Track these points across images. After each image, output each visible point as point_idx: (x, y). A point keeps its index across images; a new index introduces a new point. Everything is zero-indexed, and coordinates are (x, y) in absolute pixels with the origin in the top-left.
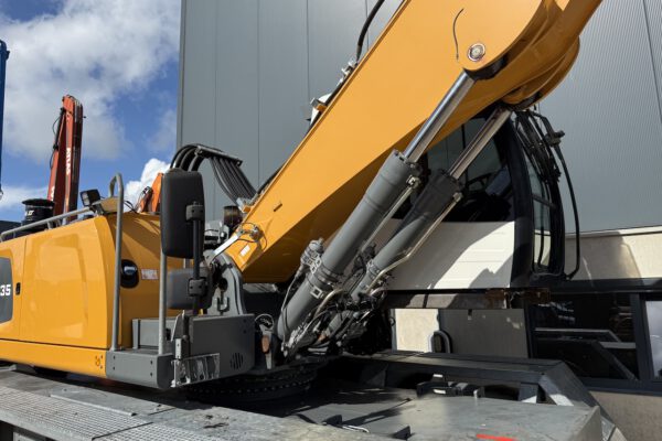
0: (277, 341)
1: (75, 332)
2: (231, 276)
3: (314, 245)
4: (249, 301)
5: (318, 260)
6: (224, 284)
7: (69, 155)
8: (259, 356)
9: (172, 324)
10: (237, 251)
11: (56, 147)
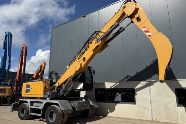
0: (60, 94)
1: (40, 93)
2: (56, 88)
3: (64, 85)
4: (57, 90)
5: (64, 86)
6: (55, 89)
7: (24, 58)
8: (58, 96)
9: (50, 92)
10: (56, 85)
11: (21, 56)
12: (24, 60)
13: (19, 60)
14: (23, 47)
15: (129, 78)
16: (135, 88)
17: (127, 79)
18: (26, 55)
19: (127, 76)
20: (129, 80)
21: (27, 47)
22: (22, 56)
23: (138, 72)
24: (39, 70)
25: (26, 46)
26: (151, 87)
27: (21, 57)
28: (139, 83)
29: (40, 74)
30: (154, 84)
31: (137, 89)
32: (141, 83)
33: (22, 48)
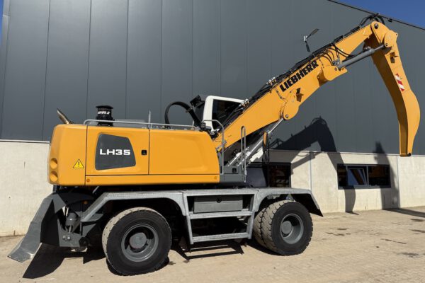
15: (280, 143)
16: (292, 162)
17: (276, 146)
19: (277, 139)
20: (279, 148)
23: (294, 134)
26: (312, 160)
28: (297, 154)
30: (316, 157)
31: (294, 163)
32: (300, 154)
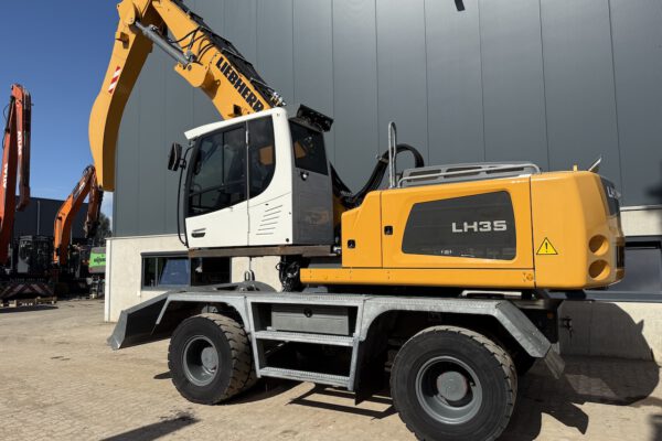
11: (7, 130)
12: (20, 147)
13: (4, 147)
14: (13, 98)
18: (27, 128)
21: (29, 98)
22: (11, 130)
24: (83, 185)
25: (26, 93)
27: (9, 136)
29: (86, 200)
33: (10, 99)
